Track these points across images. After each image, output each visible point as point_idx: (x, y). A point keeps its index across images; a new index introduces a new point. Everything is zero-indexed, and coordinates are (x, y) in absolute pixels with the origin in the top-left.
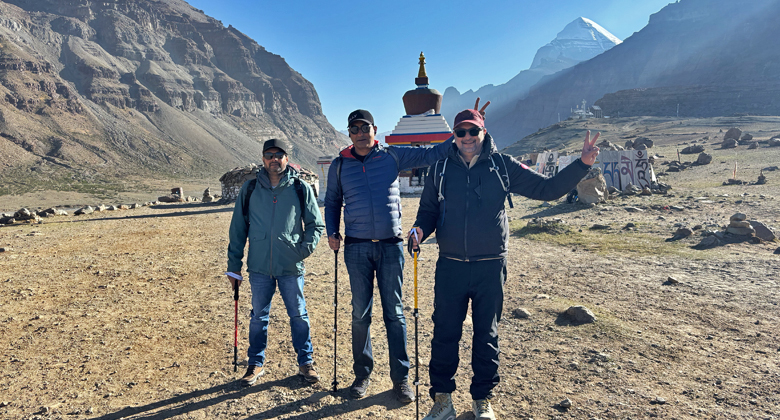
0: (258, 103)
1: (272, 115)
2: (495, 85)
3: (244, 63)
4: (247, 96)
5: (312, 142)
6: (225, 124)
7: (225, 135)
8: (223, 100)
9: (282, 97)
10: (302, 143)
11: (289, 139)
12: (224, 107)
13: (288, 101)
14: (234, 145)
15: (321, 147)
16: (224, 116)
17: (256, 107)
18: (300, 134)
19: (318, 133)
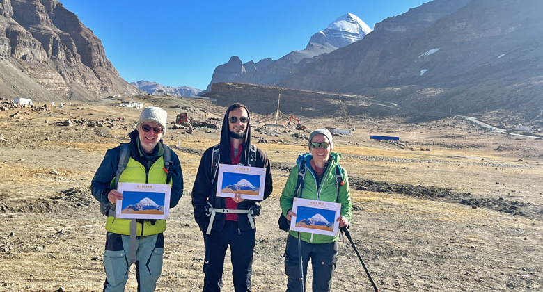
0: (44, 51)
1: (56, 63)
2: (273, 60)
3: (38, 17)
4: (35, 45)
5: (87, 88)
6: (11, 65)
7: (9, 75)
8: (11, 45)
9: (68, 48)
10: (78, 88)
11: (67, 84)
12: (13, 51)
13: (72, 51)
14: (15, 83)
15: (95, 93)
16: (11, 59)
17: (40, 54)
18: (78, 81)
19: (94, 82)
